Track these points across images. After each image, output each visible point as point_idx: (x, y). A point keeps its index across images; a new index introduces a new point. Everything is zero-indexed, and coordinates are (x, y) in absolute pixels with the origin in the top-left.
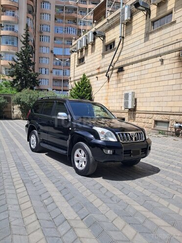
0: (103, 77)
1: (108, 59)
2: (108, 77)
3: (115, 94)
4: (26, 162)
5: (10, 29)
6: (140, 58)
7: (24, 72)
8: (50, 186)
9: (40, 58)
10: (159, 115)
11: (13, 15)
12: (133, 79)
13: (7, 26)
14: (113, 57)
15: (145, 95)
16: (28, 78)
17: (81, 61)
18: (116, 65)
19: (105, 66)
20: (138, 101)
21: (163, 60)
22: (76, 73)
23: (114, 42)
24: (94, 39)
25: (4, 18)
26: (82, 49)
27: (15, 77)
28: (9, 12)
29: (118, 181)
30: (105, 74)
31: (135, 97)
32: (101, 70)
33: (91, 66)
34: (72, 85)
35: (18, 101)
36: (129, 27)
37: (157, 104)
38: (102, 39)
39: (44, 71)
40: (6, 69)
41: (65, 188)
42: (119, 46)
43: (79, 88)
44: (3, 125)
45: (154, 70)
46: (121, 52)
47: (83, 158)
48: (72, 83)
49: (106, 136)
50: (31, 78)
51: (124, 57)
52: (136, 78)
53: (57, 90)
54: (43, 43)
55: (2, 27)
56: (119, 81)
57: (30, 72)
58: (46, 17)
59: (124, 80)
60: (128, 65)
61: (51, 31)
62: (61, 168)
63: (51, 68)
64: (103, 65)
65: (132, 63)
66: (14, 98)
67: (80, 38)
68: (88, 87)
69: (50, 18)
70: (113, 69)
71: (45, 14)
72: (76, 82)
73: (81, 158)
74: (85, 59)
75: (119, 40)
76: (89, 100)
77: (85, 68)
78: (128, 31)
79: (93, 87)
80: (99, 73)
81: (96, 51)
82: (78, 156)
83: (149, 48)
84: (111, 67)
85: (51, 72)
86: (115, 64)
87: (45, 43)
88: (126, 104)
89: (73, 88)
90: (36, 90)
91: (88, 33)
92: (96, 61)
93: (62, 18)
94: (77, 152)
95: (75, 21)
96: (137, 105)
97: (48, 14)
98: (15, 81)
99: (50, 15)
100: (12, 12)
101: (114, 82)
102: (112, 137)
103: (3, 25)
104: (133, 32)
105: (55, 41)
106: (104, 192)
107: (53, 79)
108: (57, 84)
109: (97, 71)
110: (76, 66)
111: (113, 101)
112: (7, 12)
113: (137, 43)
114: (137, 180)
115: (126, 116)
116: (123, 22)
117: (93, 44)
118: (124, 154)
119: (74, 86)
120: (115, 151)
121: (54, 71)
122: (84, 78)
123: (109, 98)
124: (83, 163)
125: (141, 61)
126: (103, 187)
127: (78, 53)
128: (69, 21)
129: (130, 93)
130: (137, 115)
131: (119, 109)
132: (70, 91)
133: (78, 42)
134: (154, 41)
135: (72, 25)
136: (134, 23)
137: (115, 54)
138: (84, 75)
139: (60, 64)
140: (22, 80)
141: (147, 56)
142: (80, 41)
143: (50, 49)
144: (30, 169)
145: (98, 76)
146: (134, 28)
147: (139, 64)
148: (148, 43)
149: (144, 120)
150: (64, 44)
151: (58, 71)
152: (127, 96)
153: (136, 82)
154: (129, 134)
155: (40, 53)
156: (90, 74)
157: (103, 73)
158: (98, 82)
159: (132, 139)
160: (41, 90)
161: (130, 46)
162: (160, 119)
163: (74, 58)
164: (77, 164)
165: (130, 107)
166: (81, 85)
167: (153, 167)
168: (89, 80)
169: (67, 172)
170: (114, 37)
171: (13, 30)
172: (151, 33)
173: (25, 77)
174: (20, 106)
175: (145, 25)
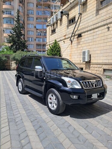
0: (68, 41)
1: (71, 29)
2: (71, 41)
3: (76, 52)
4: (14, 103)
5: (9, 14)
6: (93, 27)
7: (18, 40)
8: (28, 125)
9: (28, 31)
10: (106, 65)
11: (10, 4)
12: (88, 41)
13: (7, 11)
14: (74, 27)
15: (96, 52)
16: (20, 43)
17: (54, 31)
18: (77, 33)
19: (69, 34)
20: (92, 56)
21: (109, 27)
22: (50, 39)
23: (75, 18)
24: (62, 17)
25: (4, 6)
26: (54, 24)
27: (12, 44)
28: (7, 3)
29: (82, 119)
30: (69, 39)
31: (90, 54)
32: (67, 37)
33: (60, 34)
34: (48, 47)
35: (14, 59)
36: (85, 6)
37: (105, 58)
38: (67, 16)
39: (30, 39)
40: (7, 39)
41: (40, 127)
42: (78, 20)
43: (52, 49)
44: (5, 74)
45: (103, 35)
46: (79, 24)
47: (54, 100)
48: (48, 46)
49: (72, 84)
50: (22, 44)
51: (82, 27)
52: (90, 41)
53: (39, 51)
54: (29, 22)
55: (3, 12)
56: (79, 43)
57: (21, 40)
58: (31, 5)
59: (82, 43)
60: (84, 32)
61: (34, 14)
62: (38, 107)
63: (35, 37)
64: (68, 33)
65: (87, 31)
66: (11, 57)
67: (52, 17)
68: (58, 48)
69: (33, 5)
70: (74, 36)
71: (30, 3)
72: (51, 45)
73: (53, 101)
74: (56, 30)
75: (78, 16)
76: (59, 56)
77: (56, 36)
78: (84, 10)
79: (61, 48)
80: (65, 39)
81: (63, 24)
82: (50, 99)
83: (99, 20)
84: (73, 35)
85: (35, 40)
86: (75, 32)
87: (31, 22)
88: (84, 58)
89: (48, 49)
90: (25, 51)
91: (57, 13)
92: (63, 31)
93: (41, 5)
94: (50, 96)
95: (49, 7)
96: (91, 59)
97: (32, 3)
98: (12, 46)
99: (33, 4)
100: (9, 3)
101: (76, 44)
102: (77, 85)
103: (4, 11)
104: (87, 10)
105: (37, 20)
106: (72, 131)
107: (37, 44)
108: (39, 47)
109: (64, 38)
110: (50, 35)
111: (75, 57)
112: (6, 3)
113: (91, 17)
114: (97, 118)
115: (83, 66)
116: (81, 3)
117: (61, 20)
118: (87, 98)
119: (49, 48)
120: (79, 96)
121: (37, 39)
122: (56, 43)
123: (72, 55)
124: (55, 105)
125: (94, 29)
126: (70, 125)
127: (51, 27)
128: (45, 7)
129: (86, 51)
130: (91, 66)
131: (79, 62)
132: (46, 51)
133: (51, 19)
134: (103, 15)
135: (47, 9)
136: (88, 4)
137: (76, 25)
138: (55, 40)
139: (41, 35)
140: (17, 46)
141: (97, 25)
142: (53, 18)
143: (34, 26)
144: (16, 108)
145: (65, 41)
146: (88, 7)
147: (92, 31)
148: (98, 16)
149: (96, 69)
150: (43, 22)
151: (39, 39)
152: (84, 53)
153: (90, 44)
154: (91, 82)
155: (27, 28)
156: (59, 40)
157: (68, 38)
158: (65, 45)
159: (93, 86)
160: (29, 51)
161: (86, 20)
162: (108, 68)
163: (49, 30)
164: (50, 105)
165: (86, 60)
166: (54, 47)
167: (107, 105)
168: (59, 44)
169: (43, 111)
170: (75, 14)
171: (11, 14)
172: (100, 9)
173: (18, 44)
174: (15, 61)
175: (96, 5)
